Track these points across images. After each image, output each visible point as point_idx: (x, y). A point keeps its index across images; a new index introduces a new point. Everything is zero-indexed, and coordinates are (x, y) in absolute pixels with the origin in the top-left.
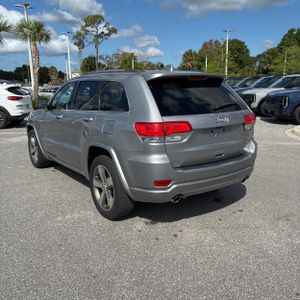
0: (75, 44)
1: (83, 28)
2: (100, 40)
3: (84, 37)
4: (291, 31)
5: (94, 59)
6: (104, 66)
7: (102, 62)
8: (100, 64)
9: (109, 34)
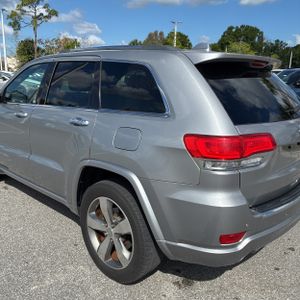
0: (10, 24)
1: (19, 7)
2: (39, 22)
3: (20, 18)
4: (230, 28)
5: (32, 42)
6: (43, 51)
7: (42, 47)
8: (38, 49)
9: (48, 17)
